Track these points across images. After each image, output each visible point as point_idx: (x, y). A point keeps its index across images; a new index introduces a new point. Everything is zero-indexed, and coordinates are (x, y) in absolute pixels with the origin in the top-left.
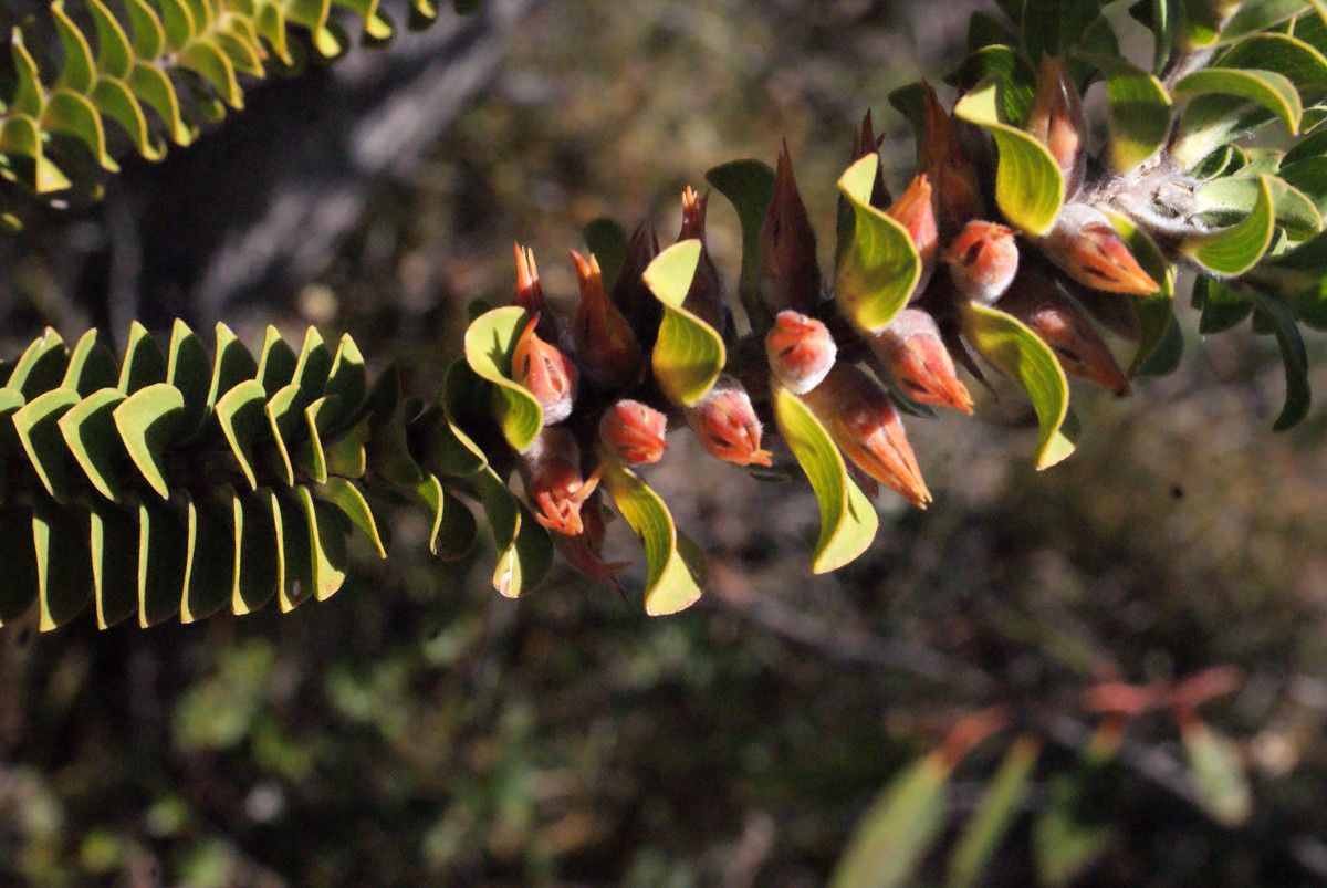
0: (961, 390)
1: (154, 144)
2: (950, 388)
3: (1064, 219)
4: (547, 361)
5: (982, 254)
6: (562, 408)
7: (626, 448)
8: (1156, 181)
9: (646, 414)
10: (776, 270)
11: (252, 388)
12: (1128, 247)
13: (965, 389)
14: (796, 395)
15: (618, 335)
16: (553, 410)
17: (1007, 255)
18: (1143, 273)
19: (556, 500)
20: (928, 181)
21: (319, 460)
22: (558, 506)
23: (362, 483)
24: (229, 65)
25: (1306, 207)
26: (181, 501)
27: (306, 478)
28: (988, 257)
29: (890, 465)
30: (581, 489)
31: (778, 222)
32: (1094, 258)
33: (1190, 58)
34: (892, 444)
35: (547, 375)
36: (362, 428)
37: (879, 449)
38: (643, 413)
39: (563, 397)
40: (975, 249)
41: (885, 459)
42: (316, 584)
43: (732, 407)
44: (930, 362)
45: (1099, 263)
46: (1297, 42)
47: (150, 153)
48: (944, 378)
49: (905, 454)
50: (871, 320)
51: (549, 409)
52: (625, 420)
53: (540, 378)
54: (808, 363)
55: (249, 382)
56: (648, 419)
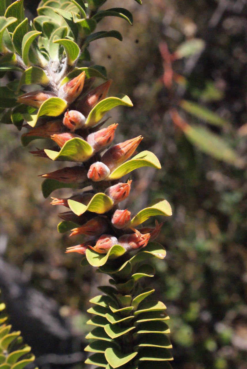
0: (110, 127)
1: (30, 357)
2: (110, 130)
3: (63, 97)
4: (101, 243)
5: (73, 120)
6: (114, 239)
7: (126, 221)
8: (51, 72)
9: (116, 215)
10: (75, 179)
11: (107, 328)
12: (71, 80)
13: (110, 126)
14: (110, 173)
15: (93, 223)
16: (114, 242)
17: (73, 113)
18: (79, 75)
19: (140, 241)
20: (52, 135)
21: (128, 308)
22: (142, 240)
23: (134, 296)
24: (7, 336)
25: (58, 31)
26: (137, 349)
27: (132, 312)
28: (74, 118)
29: (131, 147)
30: (137, 233)
31: (61, 178)
32: (74, 89)
33: (18, 61)
34: (125, 146)
35: (105, 243)
36: (118, 297)
37: (126, 150)
38: (116, 216)
39: (111, 239)
40: (72, 122)
41: (129, 148)
42: (162, 309)
43: (115, 191)
44: (102, 136)
45: (75, 88)
46: (15, 31)
47: (33, 358)
48: (107, 132)
49: (128, 143)
50: (90, 152)
51: (114, 243)
52: (118, 222)
53: (106, 245)
54: (103, 169)
55: (105, 329)
56: (118, 215)
